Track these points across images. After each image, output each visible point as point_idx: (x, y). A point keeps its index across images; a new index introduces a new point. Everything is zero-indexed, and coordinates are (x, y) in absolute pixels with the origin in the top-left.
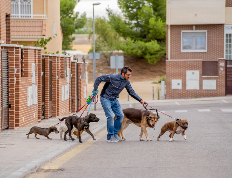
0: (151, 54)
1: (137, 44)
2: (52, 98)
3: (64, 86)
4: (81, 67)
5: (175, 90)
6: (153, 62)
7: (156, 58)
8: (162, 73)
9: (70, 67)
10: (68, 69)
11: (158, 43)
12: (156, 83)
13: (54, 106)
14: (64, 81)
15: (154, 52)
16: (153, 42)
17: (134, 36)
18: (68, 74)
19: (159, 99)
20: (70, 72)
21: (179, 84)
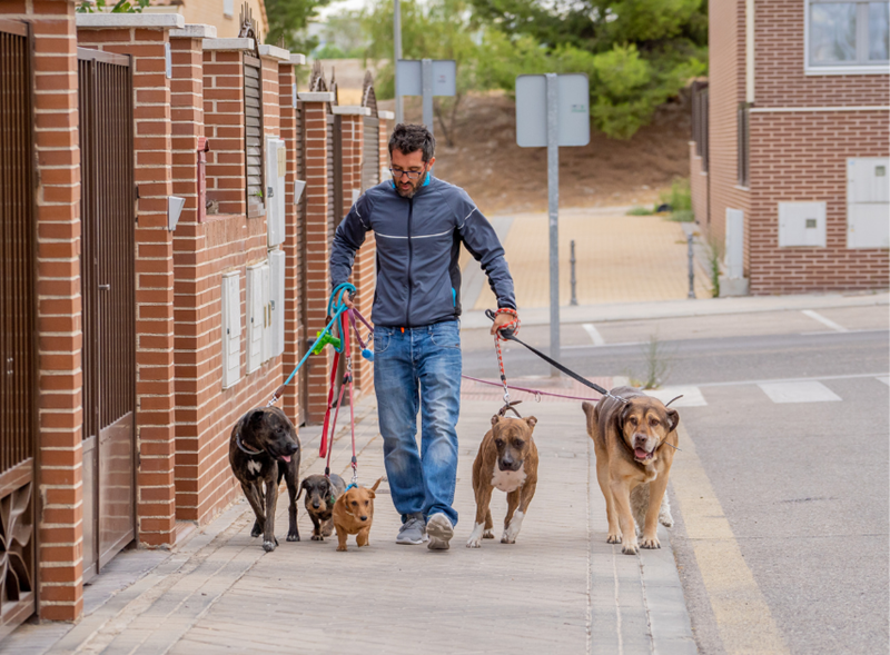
0: (616, 101)
1: (561, 58)
2: (132, 390)
3: (246, 271)
4: (357, 136)
5: (793, 252)
6: (623, 130)
7: (635, 114)
8: (657, 175)
9: (285, 134)
10: (274, 142)
11: (641, 57)
12: (645, 213)
13: (149, 449)
14: (247, 233)
15: (628, 93)
16: (619, 52)
17: (547, 29)
18: (275, 178)
19: (716, 295)
20: (289, 167)
21: (811, 223)
